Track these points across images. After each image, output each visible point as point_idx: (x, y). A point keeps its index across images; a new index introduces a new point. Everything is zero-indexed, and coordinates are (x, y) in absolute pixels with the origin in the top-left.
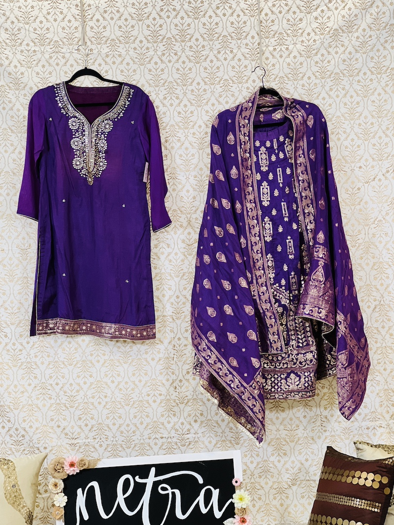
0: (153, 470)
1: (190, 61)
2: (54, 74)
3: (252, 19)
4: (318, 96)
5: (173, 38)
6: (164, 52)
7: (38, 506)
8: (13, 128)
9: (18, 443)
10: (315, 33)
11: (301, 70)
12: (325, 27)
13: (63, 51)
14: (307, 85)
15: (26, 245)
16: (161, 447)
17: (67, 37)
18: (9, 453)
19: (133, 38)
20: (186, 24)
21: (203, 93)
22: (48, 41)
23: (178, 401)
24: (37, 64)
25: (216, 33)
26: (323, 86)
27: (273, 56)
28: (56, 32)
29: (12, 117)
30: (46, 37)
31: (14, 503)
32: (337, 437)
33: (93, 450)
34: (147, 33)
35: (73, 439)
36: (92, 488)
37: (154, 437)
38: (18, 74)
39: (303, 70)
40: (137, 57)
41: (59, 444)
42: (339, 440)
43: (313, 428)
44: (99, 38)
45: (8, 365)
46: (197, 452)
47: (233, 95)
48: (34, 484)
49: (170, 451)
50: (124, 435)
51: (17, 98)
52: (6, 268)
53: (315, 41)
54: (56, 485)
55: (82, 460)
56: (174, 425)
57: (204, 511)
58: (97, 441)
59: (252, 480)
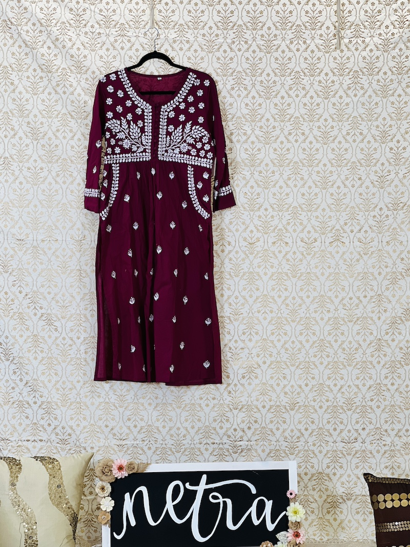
0: (204, 477)
1: (261, 50)
2: (118, 58)
3: (328, 9)
4: (394, 93)
5: (244, 25)
6: (233, 40)
7: (82, 508)
8: (73, 114)
9: (63, 442)
10: (394, 26)
11: (377, 65)
12: (405, 20)
13: (129, 34)
14: (383, 81)
15: (81, 236)
16: (212, 452)
17: (134, 20)
18: (55, 451)
19: (202, 24)
20: (258, 12)
21: (273, 85)
22: (114, 23)
23: (231, 407)
24: (101, 47)
25: (290, 22)
26: (400, 83)
27: (348, 48)
28: (122, 14)
29: (73, 102)
30: (112, 20)
31: (58, 505)
32: (396, 452)
33: (141, 452)
34: (217, 19)
35: (121, 440)
36: (141, 492)
37: (205, 442)
38: (81, 57)
39: (379, 65)
40: (206, 44)
41: (107, 444)
42: (398, 455)
43: (372, 442)
44: (167, 22)
45: (57, 360)
46: (249, 461)
47: (304, 89)
48: (80, 485)
49: (221, 457)
50: (174, 438)
51: (79, 82)
52: (59, 259)
53: (393, 34)
54: (103, 489)
55: (131, 464)
56: (227, 431)
57: (256, 522)
58: (146, 443)
59: (306, 493)
